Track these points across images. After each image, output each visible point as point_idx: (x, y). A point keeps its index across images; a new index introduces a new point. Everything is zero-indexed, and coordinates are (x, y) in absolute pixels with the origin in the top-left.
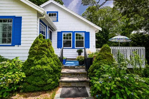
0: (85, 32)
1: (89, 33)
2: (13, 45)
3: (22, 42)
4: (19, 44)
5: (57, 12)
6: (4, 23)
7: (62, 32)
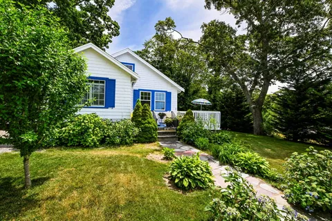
0: (166, 92)
1: (170, 93)
2: (106, 107)
3: (116, 105)
4: (113, 106)
5: (134, 65)
6: (96, 84)
7: (139, 90)
